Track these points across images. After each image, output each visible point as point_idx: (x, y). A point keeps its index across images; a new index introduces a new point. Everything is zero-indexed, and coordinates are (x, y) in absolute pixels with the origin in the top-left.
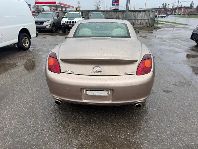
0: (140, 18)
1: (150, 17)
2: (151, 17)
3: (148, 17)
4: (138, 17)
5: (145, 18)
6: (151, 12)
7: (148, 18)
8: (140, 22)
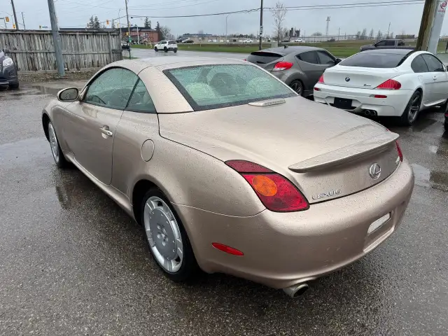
0: (88, 50)
1: (111, 48)
2: (114, 48)
3: (107, 48)
4: (83, 48)
5: (101, 52)
6: (110, 37)
7: (108, 52)
8: (90, 61)
